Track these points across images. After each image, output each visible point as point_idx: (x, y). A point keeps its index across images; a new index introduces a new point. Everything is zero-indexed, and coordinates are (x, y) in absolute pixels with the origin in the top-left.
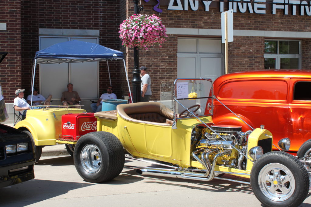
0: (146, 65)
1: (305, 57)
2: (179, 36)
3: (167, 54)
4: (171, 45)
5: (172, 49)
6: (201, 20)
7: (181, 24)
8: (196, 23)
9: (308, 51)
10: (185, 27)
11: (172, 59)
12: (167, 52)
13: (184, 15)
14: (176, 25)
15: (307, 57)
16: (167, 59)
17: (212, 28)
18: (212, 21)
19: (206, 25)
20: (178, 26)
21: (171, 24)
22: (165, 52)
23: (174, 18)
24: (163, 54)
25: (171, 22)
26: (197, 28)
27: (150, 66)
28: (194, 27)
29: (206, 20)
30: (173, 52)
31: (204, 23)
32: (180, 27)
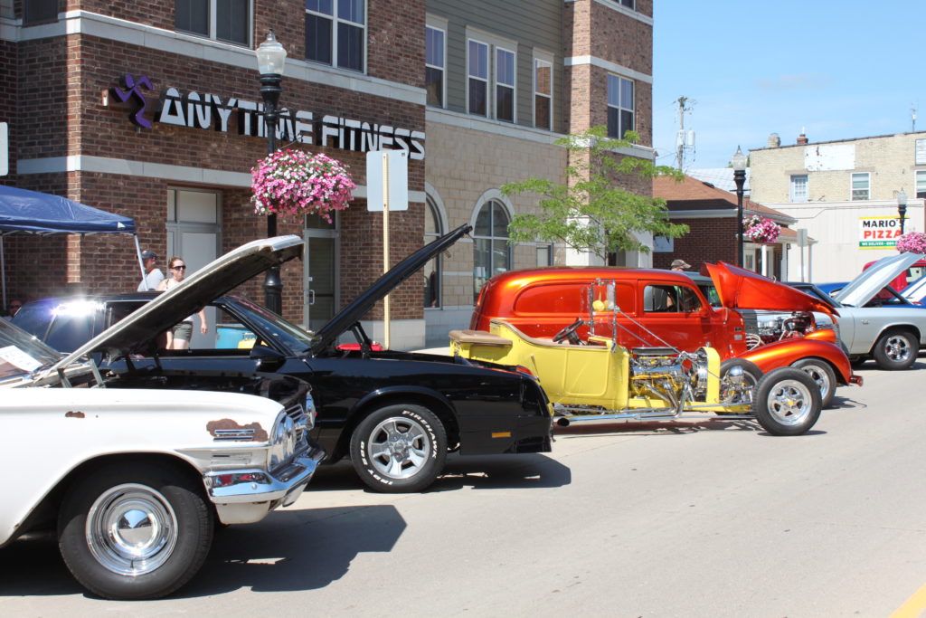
0: (113, 248)
1: (349, 236)
2: (169, 184)
3: (149, 224)
4: (157, 203)
5: (158, 212)
6: (205, 150)
7: (173, 157)
8: (197, 157)
9: (357, 224)
10: (180, 162)
11: (157, 236)
12: (149, 219)
13: (180, 135)
14: (164, 158)
15: (355, 236)
16: (151, 236)
17: (223, 169)
18: (223, 153)
19: (215, 162)
20: (169, 162)
21: (156, 154)
22: (145, 219)
23: (161, 141)
24: (141, 223)
25: (156, 149)
26: (199, 167)
27: (120, 251)
28: (194, 165)
29: (215, 150)
30: (160, 219)
31: (212, 156)
32: (170, 162)
